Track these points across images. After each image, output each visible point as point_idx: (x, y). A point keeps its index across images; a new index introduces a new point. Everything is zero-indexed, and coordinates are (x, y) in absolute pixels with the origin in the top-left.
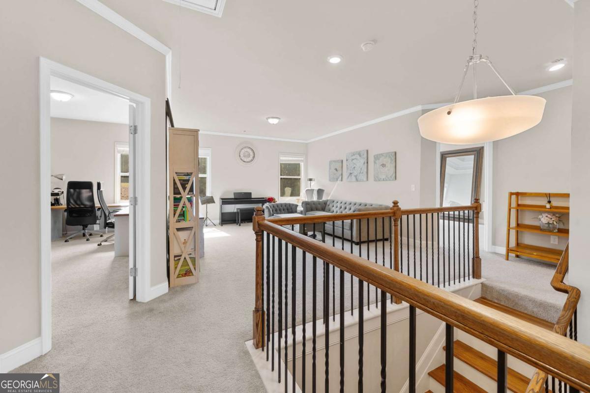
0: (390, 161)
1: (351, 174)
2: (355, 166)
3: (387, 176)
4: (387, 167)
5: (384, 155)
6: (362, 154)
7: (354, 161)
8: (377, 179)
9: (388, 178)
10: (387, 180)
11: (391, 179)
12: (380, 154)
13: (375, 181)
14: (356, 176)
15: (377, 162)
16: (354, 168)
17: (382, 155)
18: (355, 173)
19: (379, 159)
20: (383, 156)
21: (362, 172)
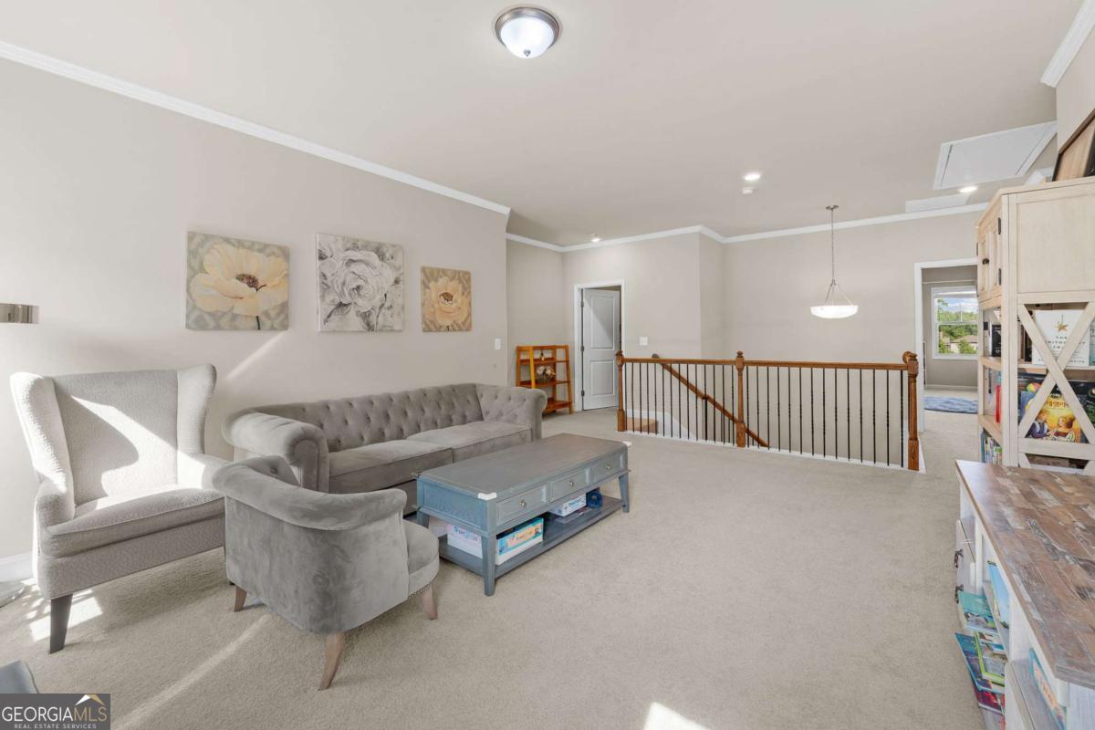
0: (460, 289)
1: (341, 305)
2: (360, 282)
3: (454, 322)
4: (456, 301)
5: (449, 273)
6: (388, 255)
7: (354, 268)
8: (432, 327)
9: (458, 325)
10: (454, 330)
11: (464, 328)
12: (438, 270)
13: (424, 331)
14: (365, 316)
15: (432, 284)
16: (358, 288)
17: (444, 272)
18: (364, 305)
19: (436, 280)
20: (445, 275)
21: (387, 305)
